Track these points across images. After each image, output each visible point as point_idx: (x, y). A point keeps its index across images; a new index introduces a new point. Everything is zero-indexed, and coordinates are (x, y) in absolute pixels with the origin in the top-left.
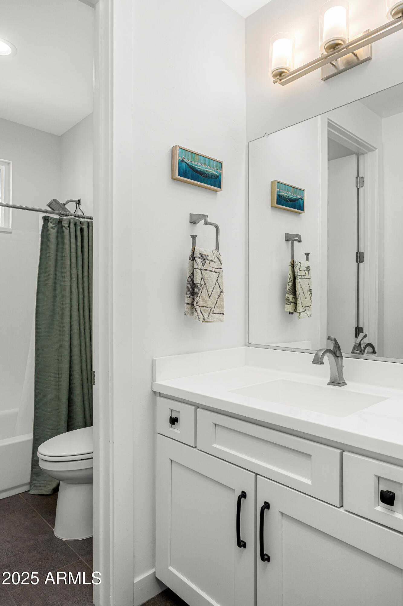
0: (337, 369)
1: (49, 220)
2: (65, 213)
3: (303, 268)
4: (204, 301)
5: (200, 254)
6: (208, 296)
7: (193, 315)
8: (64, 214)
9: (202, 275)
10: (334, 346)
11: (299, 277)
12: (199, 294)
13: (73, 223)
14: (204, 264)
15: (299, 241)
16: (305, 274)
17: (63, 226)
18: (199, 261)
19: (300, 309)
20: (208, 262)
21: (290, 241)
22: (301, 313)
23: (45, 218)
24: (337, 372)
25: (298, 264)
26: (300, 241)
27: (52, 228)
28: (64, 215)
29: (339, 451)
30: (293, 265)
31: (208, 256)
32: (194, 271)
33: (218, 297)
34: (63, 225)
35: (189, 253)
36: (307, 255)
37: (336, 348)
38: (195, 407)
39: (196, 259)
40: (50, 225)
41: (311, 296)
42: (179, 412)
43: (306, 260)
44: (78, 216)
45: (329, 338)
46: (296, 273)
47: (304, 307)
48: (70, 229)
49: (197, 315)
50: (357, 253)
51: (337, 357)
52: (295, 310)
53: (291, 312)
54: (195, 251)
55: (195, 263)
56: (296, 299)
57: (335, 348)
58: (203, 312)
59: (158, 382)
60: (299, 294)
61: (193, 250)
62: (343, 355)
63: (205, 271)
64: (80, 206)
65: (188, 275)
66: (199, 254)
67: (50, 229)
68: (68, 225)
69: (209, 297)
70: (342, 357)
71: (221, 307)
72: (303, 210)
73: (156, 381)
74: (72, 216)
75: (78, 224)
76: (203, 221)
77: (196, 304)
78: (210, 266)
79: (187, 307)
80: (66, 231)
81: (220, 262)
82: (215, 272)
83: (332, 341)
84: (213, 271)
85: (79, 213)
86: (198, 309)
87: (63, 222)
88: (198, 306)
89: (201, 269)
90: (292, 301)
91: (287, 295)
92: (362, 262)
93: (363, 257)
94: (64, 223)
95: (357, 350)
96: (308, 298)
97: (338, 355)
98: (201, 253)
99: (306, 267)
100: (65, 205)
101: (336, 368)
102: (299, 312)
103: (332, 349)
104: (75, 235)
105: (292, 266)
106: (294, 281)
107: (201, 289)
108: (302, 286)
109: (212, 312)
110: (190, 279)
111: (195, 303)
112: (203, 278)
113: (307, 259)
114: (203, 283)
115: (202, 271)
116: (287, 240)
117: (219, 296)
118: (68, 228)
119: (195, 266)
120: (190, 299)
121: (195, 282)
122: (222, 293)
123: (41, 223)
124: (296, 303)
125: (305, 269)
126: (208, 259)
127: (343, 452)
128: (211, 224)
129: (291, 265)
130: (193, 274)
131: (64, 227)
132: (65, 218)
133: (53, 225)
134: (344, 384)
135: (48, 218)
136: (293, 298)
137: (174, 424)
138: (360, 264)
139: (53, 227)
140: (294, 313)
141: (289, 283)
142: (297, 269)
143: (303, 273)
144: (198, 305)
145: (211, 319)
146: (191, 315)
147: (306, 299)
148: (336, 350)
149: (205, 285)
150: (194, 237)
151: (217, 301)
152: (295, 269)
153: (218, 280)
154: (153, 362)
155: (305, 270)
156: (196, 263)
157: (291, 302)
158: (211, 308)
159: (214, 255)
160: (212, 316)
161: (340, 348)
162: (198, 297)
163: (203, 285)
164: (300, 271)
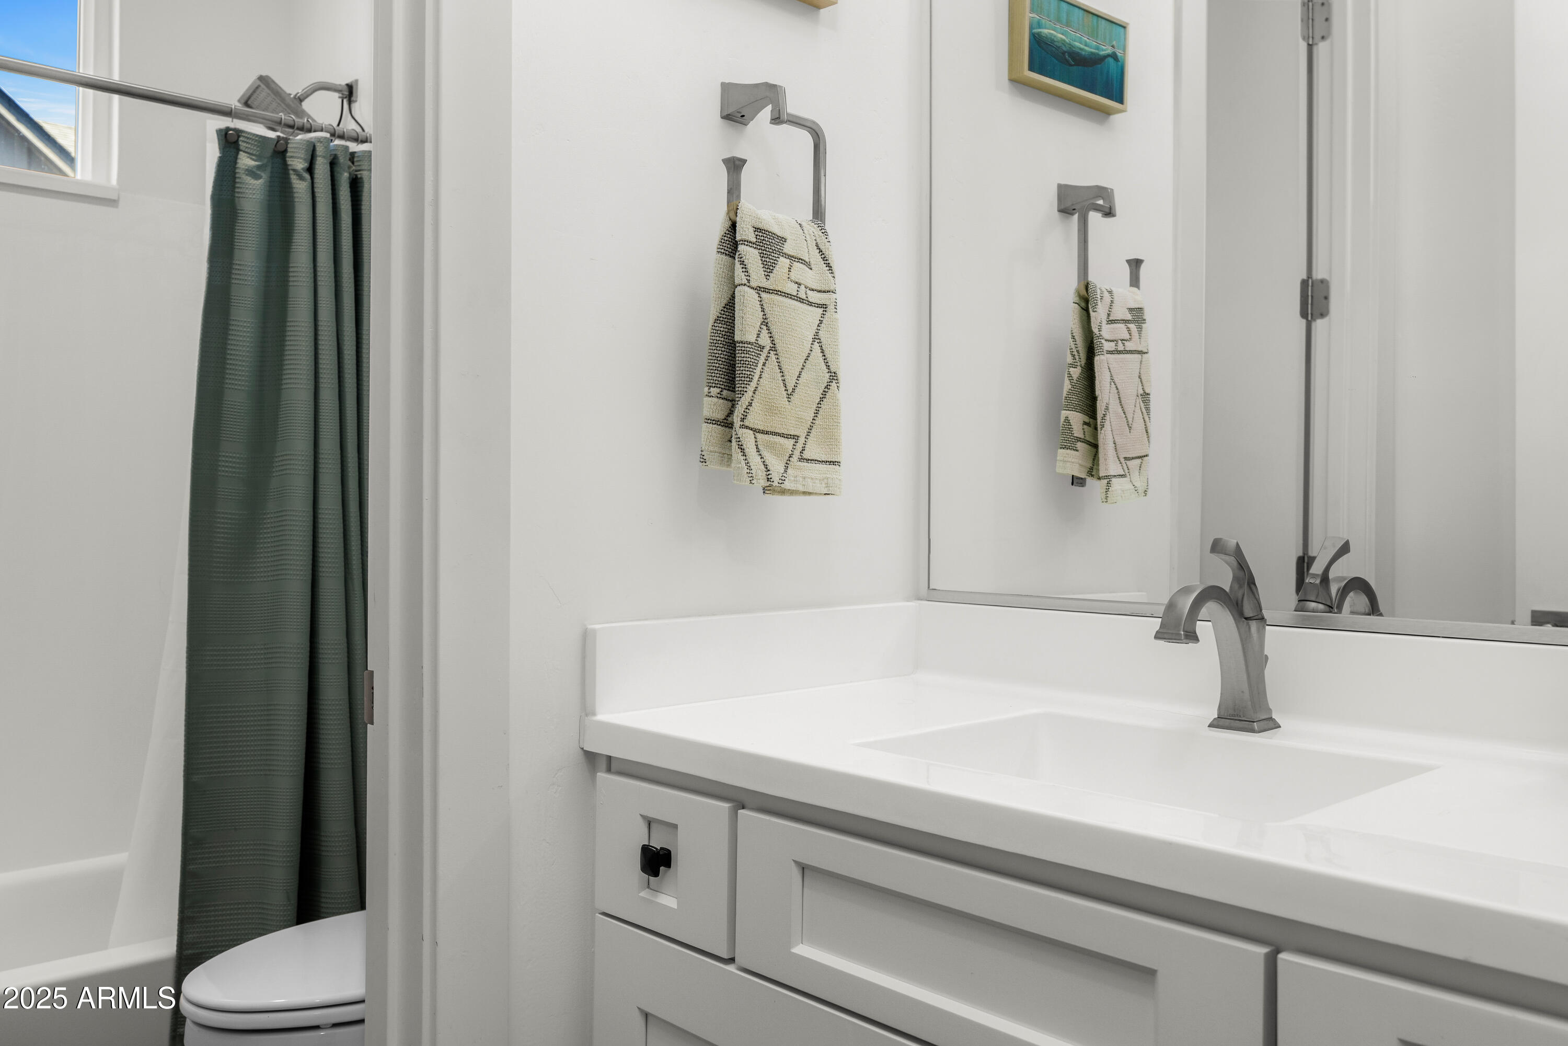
0: (1243, 667)
1: (240, 143)
2: (299, 121)
3: (1120, 312)
4: (771, 410)
5: (757, 229)
6: (785, 393)
7: (729, 466)
8: (291, 123)
9: (763, 311)
10: (1236, 579)
11: (1108, 346)
12: (753, 384)
13: (324, 157)
14: (769, 269)
15: (1108, 211)
16: (1128, 337)
17: (290, 168)
18: (750, 254)
19: (1109, 464)
20: (783, 262)
21: (1076, 216)
22: (1114, 480)
23: (226, 134)
24: (1245, 677)
25: (1102, 298)
26: (1109, 213)
27: (251, 173)
28: (292, 127)
29: (1262, 950)
30: (1087, 301)
31: (784, 240)
32: (733, 297)
33: (822, 399)
34: (289, 163)
35: (718, 227)
36: (1135, 264)
37: (1241, 587)
38: (734, 804)
39: (741, 248)
40: (245, 161)
41: (1147, 419)
42: (675, 826)
43: (1131, 285)
44: (341, 133)
45: (1217, 547)
46: (1095, 330)
47: (1122, 460)
48: (312, 178)
49: (743, 462)
50: (1304, 284)
51: (1246, 619)
52: (1092, 469)
53: (1078, 478)
54: (738, 219)
55: (738, 266)
56: (1096, 429)
57: (1236, 586)
58: (765, 453)
59: (605, 715)
60: (1107, 408)
61: (733, 217)
62: (1265, 613)
63: (773, 296)
64: (354, 106)
65: (714, 310)
66: (752, 230)
67: (244, 176)
68: (306, 165)
69: (789, 396)
70: (1262, 619)
71: (832, 439)
72: (1121, 100)
73: (594, 714)
74: (322, 130)
75: (343, 160)
76: (769, 108)
77: (742, 420)
78: (793, 278)
79: (709, 434)
80: (300, 187)
81: (828, 265)
82: (810, 304)
83: (1227, 558)
84: (801, 300)
85: (349, 126)
86: (748, 438)
87: (288, 154)
88: (747, 427)
89: (759, 289)
90: (1082, 436)
91: (1064, 413)
92: (1322, 315)
93: (1326, 298)
94: (292, 157)
95: (1313, 599)
96: (1138, 425)
97: (1248, 612)
98: (760, 226)
99: (1131, 310)
100: (300, 100)
101: (1243, 662)
102: (1107, 477)
103: (1227, 589)
104: (331, 201)
105: (1083, 305)
106: (1087, 360)
107: (760, 365)
108: (1116, 380)
109: (797, 454)
110: (722, 327)
111: (736, 419)
112: (765, 323)
113: (1135, 281)
114: (765, 340)
115: (764, 295)
116: (1065, 210)
117: (824, 394)
118: (307, 176)
119: (740, 276)
120: (721, 401)
121: (737, 338)
122: (834, 384)
123: (213, 152)
124: (1094, 446)
125: (1129, 317)
126: (785, 251)
127: (1278, 951)
128: (797, 122)
129: (1077, 299)
130: (730, 306)
131: (294, 170)
132: (301, 137)
133: (253, 163)
134: (1271, 724)
135: (239, 136)
136: (1085, 423)
137: (656, 874)
138: (1313, 325)
139: (254, 170)
140: (1089, 481)
141: (1071, 369)
142: (1098, 316)
143: (1120, 331)
144: (746, 423)
145: (796, 481)
146: (721, 463)
147: (1130, 428)
148: (1240, 595)
149: (773, 348)
150: (735, 166)
151: (816, 413)
152: (1092, 314)
153: (821, 333)
154: (586, 641)
155: (1126, 321)
156: (742, 263)
157: (1079, 439)
158: (795, 438)
159: (808, 237)
160: (800, 476)
161: (1255, 584)
162: (750, 393)
163: (766, 351)
164: (1111, 322)
